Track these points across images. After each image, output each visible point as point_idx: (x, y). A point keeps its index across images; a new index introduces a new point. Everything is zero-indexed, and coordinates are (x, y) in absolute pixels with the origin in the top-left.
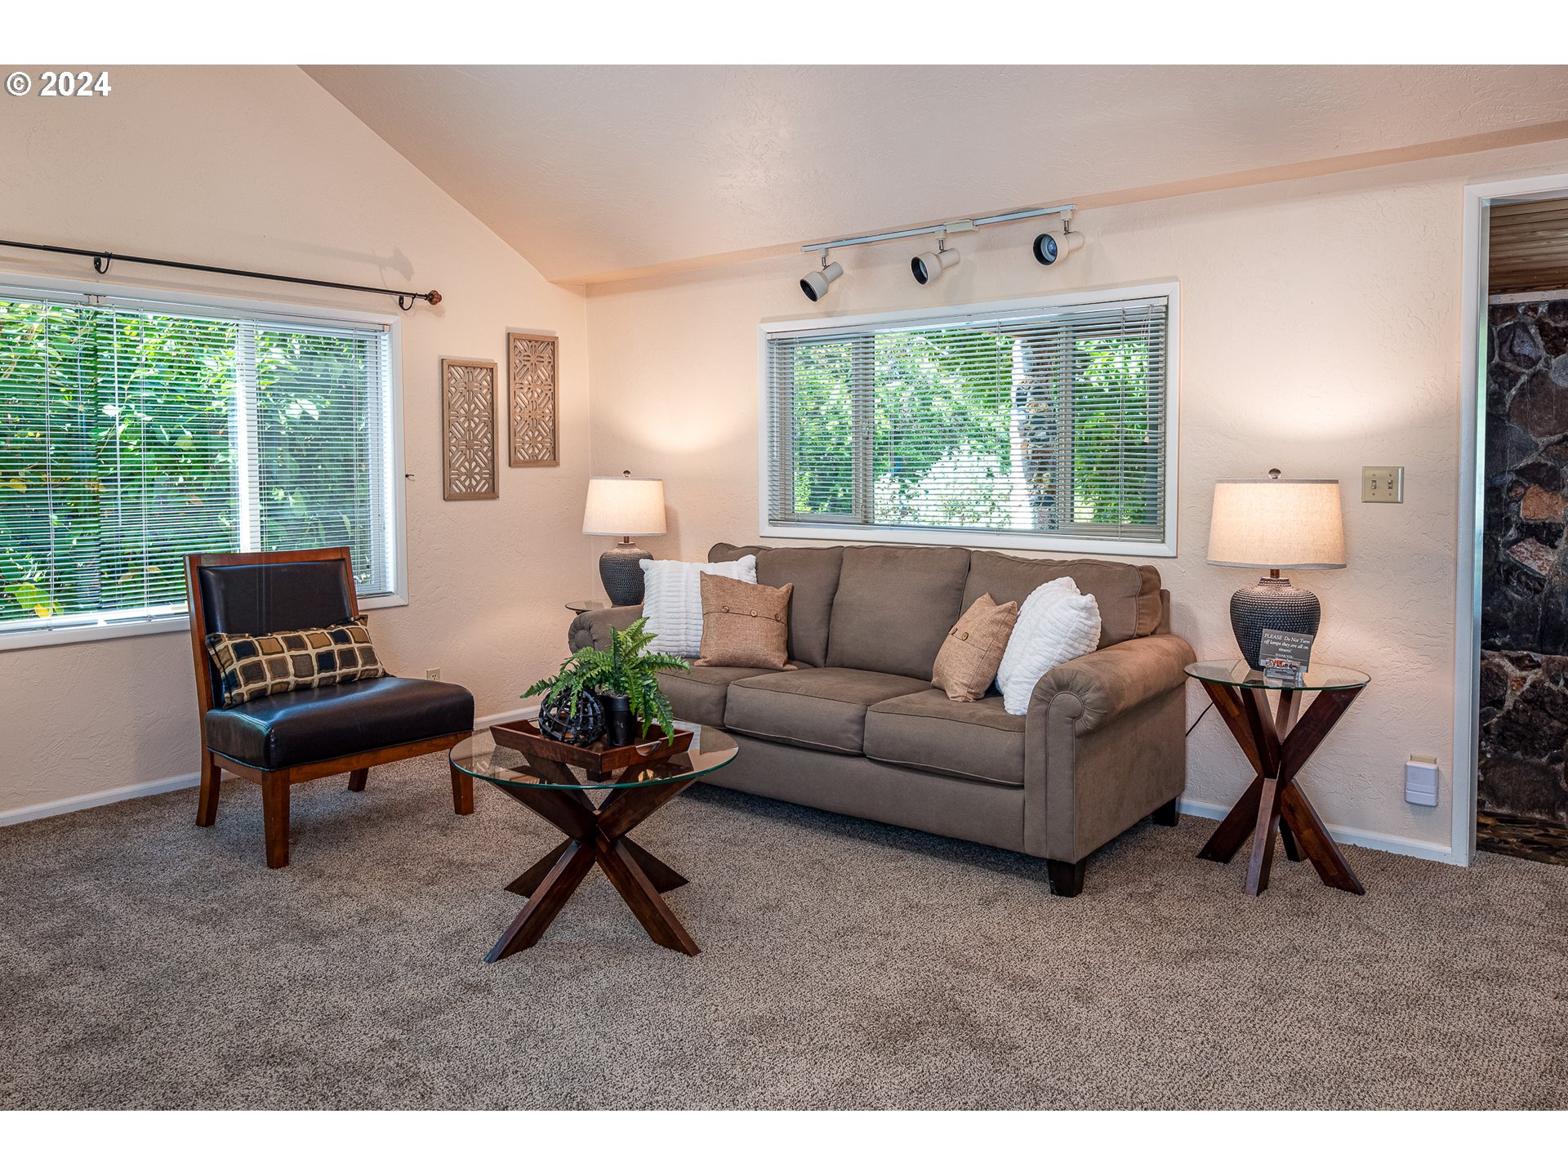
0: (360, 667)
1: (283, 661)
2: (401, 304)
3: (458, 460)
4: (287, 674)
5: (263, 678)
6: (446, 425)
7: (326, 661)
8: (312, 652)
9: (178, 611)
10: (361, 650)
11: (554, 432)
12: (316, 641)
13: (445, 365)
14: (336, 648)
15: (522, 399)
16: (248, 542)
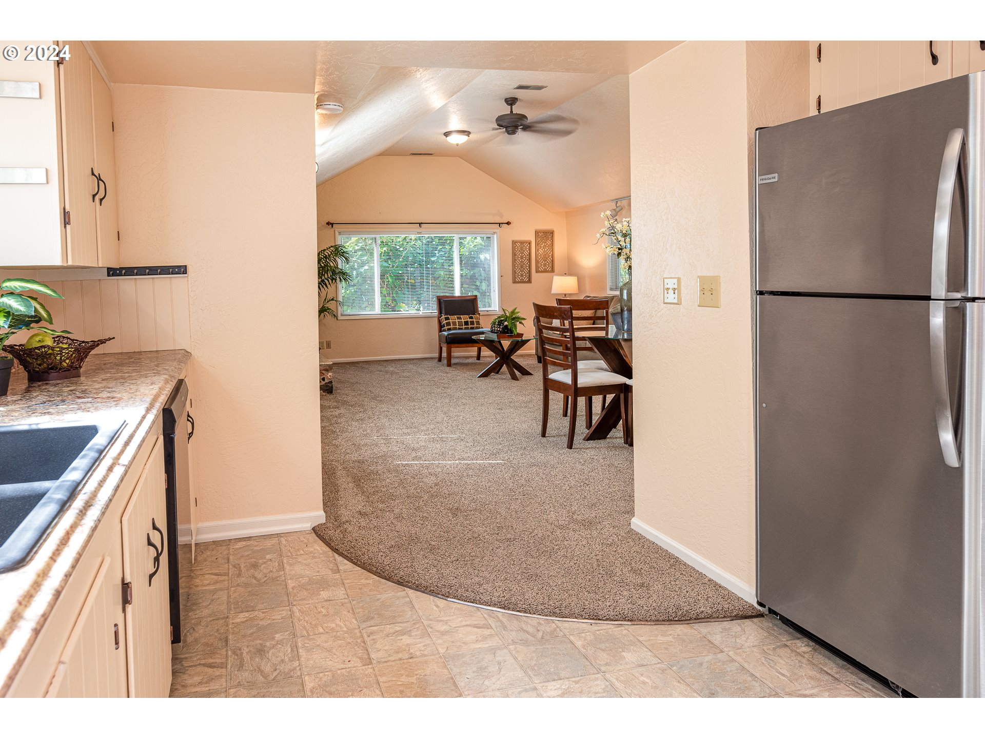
0: (475, 326)
1: (456, 322)
2: (500, 226)
3: (518, 271)
4: (456, 325)
5: (450, 326)
6: (514, 260)
7: (466, 323)
8: (463, 321)
9: (433, 310)
10: (476, 321)
11: (553, 261)
12: (465, 318)
13: (514, 242)
14: (469, 320)
15: (541, 251)
16: (457, 293)
